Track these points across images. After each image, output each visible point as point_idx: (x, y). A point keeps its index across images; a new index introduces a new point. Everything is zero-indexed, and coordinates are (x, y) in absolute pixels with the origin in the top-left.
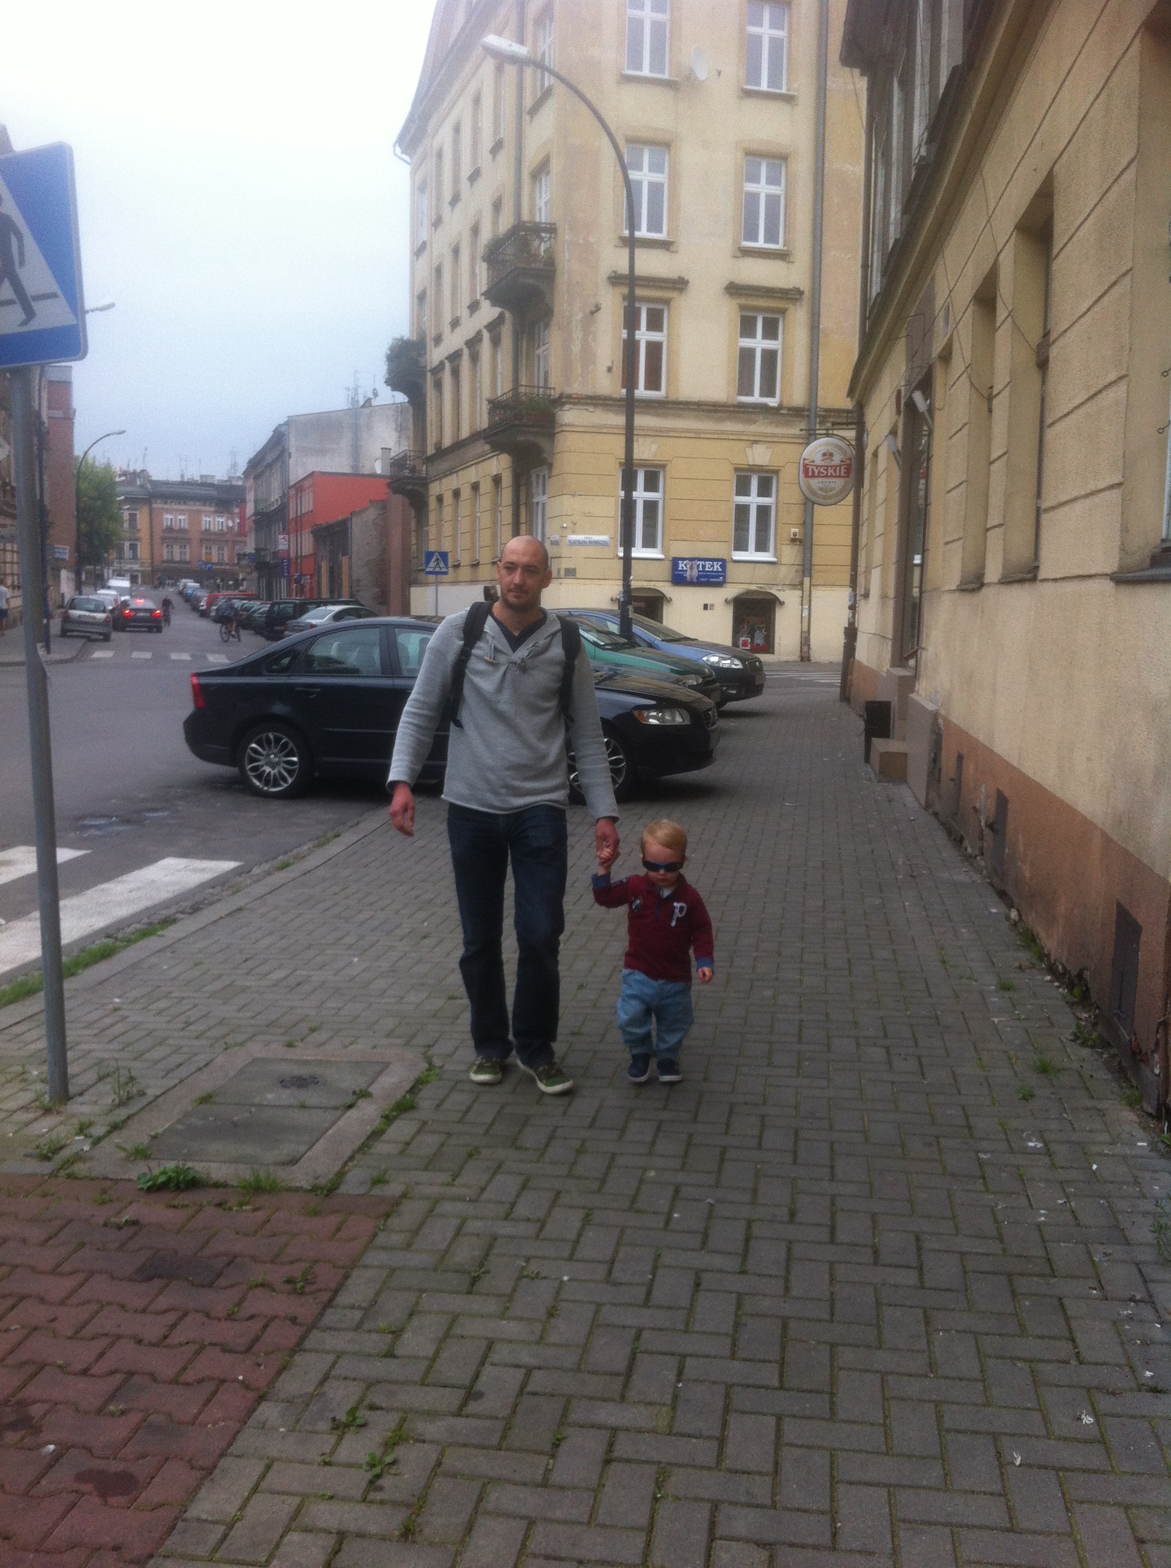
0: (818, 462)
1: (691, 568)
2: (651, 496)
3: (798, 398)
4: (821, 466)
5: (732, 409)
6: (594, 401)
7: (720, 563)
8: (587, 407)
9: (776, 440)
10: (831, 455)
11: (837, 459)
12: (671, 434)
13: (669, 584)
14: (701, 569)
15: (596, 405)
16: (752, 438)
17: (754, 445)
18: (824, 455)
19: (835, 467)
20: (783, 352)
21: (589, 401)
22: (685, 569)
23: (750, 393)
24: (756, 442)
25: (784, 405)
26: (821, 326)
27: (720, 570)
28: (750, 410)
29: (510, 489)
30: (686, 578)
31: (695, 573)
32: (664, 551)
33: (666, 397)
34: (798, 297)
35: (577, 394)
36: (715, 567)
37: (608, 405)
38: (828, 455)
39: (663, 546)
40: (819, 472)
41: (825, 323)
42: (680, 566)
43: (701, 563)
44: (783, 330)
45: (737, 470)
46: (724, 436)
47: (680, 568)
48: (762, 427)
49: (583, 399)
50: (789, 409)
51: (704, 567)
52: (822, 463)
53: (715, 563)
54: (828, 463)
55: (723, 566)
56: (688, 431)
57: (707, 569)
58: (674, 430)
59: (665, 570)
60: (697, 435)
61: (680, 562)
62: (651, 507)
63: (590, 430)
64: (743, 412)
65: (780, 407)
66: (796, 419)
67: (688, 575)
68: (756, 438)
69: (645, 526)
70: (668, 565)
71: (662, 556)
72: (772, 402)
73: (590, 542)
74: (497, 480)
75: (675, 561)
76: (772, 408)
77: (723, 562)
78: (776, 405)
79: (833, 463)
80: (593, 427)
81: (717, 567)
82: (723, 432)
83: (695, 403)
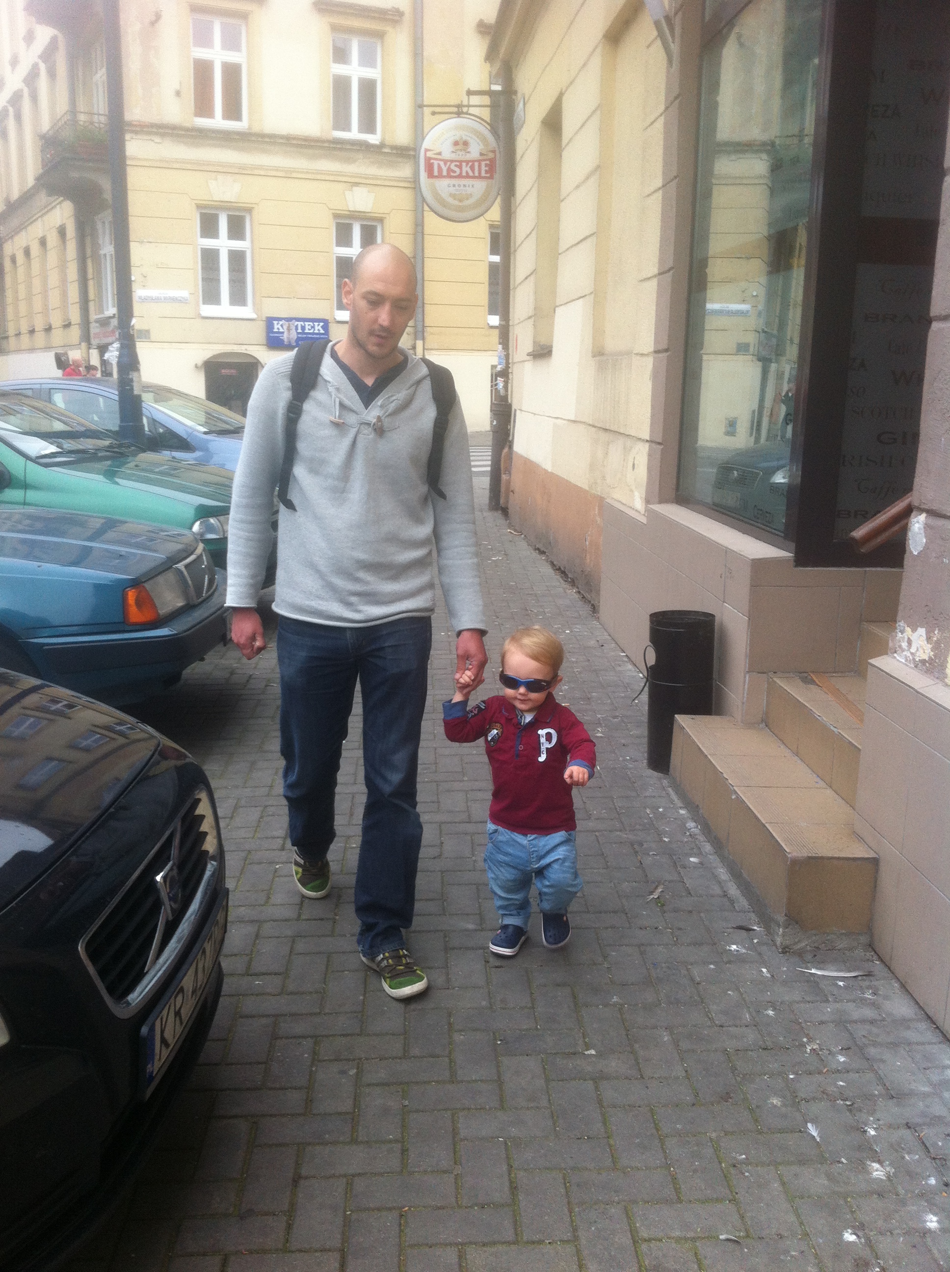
0: (447, 154)
1: (289, 329)
2: (237, 245)
3: (402, 135)
4: (452, 161)
5: (326, 145)
6: (160, 130)
7: (322, 324)
8: (153, 137)
9: (379, 182)
10: (466, 143)
11: (475, 150)
12: (256, 172)
13: (264, 348)
14: (300, 331)
15: (163, 135)
16: (350, 180)
17: (355, 188)
18: (456, 143)
19: (471, 163)
20: (383, 83)
21: (154, 130)
22: (281, 330)
23: (347, 127)
24: (357, 184)
25: (387, 143)
26: (425, 54)
27: (322, 331)
28: (348, 147)
29: (74, 241)
30: (283, 341)
31: (294, 335)
32: (257, 308)
33: (250, 128)
34: (399, 19)
35: (139, 121)
36: (316, 328)
37: (178, 136)
38: (461, 144)
39: (254, 304)
40: (449, 170)
41: (430, 50)
42: (276, 327)
43: (300, 324)
44: (383, 57)
45: (336, 216)
46: (319, 177)
47: (276, 330)
48: (362, 167)
49: (147, 126)
50: (394, 147)
51: (303, 328)
52: (453, 157)
53: (316, 324)
54: (461, 156)
55: (326, 327)
56: (277, 169)
57: (307, 331)
58: (260, 167)
59: (258, 332)
60: (288, 175)
61: (275, 322)
62: (237, 259)
63: (158, 164)
64: (340, 149)
65: (382, 145)
66: (400, 160)
67: (285, 337)
68: (357, 180)
69: (232, 281)
70: (261, 327)
71: (254, 316)
72: (373, 139)
73: (165, 298)
74: (62, 232)
75: (270, 322)
76: (373, 146)
77: (326, 323)
78: (377, 143)
79: (468, 157)
80: (161, 161)
81: (318, 328)
82: (318, 172)
83: (282, 137)
